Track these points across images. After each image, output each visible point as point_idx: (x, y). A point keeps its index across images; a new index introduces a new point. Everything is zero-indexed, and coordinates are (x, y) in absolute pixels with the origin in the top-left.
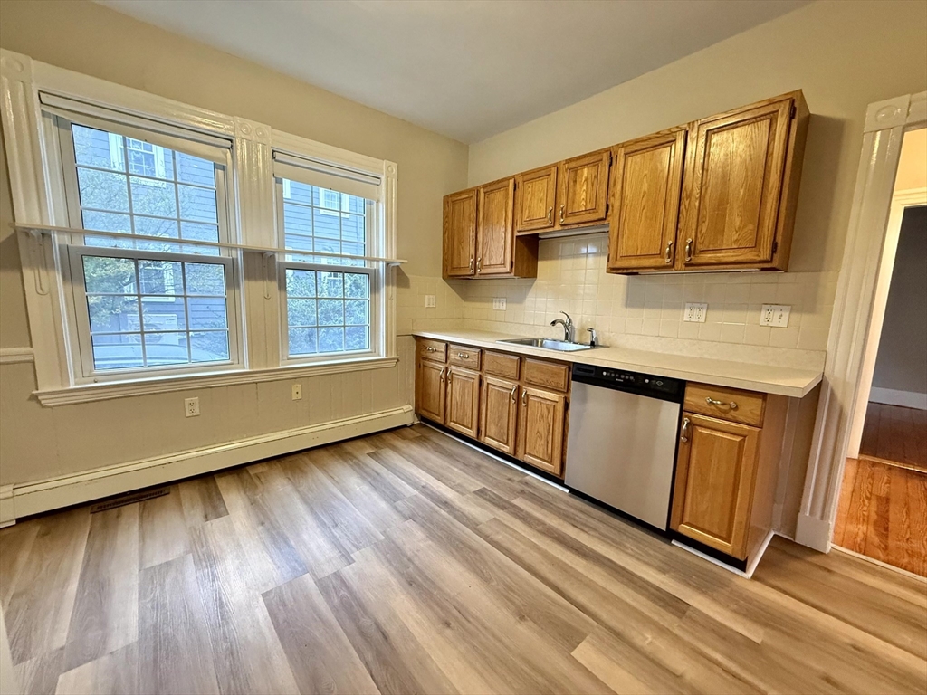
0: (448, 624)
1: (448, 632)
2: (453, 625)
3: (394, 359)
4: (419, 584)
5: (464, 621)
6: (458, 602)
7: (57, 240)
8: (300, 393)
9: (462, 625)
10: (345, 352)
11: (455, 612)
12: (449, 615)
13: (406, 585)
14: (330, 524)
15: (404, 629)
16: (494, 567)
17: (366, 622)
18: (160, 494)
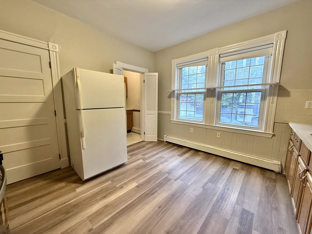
0: (160, 208)
1: (157, 208)
2: (160, 209)
3: (271, 134)
4: (173, 198)
5: (162, 212)
6: (169, 210)
7: (176, 92)
8: (220, 135)
9: (160, 211)
10: (244, 125)
11: (165, 209)
12: (163, 208)
13: (172, 194)
14: (188, 172)
15: (156, 197)
16: (191, 221)
17: (157, 189)
18: (181, 148)
